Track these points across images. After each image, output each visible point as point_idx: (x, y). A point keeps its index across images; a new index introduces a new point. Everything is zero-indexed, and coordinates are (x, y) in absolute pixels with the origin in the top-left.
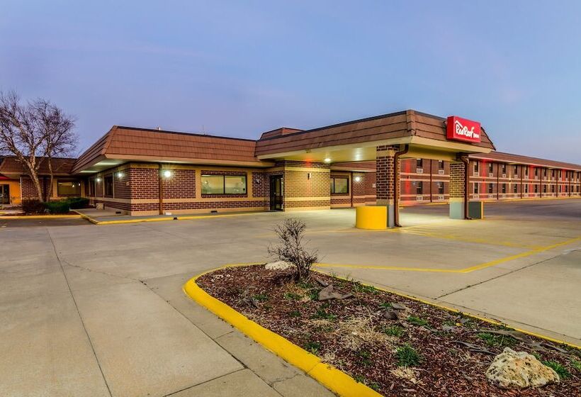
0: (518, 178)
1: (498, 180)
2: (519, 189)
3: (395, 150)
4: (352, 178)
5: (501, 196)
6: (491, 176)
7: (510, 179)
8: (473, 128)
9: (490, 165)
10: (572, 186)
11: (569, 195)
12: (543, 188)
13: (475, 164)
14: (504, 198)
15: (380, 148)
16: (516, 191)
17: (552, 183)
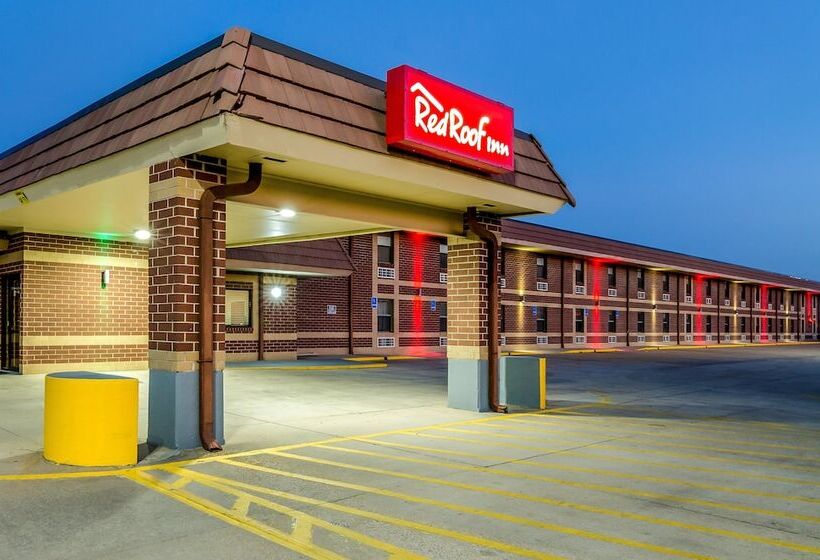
0: (671, 300)
1: (627, 305)
2: (672, 324)
3: (200, 176)
4: (260, 289)
5: (635, 339)
6: (613, 296)
7: (654, 302)
8: (485, 120)
9: (610, 271)
10: (782, 320)
11: (776, 338)
12: (723, 323)
13: (577, 267)
14: (641, 343)
15: (159, 173)
16: (666, 329)
17: (740, 312)
